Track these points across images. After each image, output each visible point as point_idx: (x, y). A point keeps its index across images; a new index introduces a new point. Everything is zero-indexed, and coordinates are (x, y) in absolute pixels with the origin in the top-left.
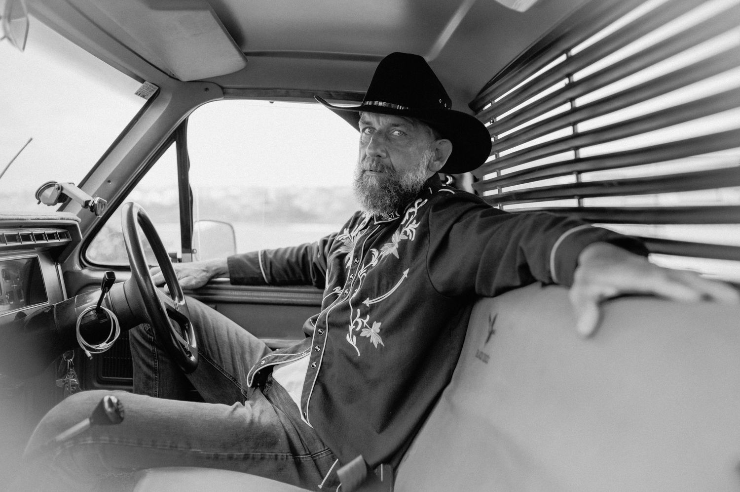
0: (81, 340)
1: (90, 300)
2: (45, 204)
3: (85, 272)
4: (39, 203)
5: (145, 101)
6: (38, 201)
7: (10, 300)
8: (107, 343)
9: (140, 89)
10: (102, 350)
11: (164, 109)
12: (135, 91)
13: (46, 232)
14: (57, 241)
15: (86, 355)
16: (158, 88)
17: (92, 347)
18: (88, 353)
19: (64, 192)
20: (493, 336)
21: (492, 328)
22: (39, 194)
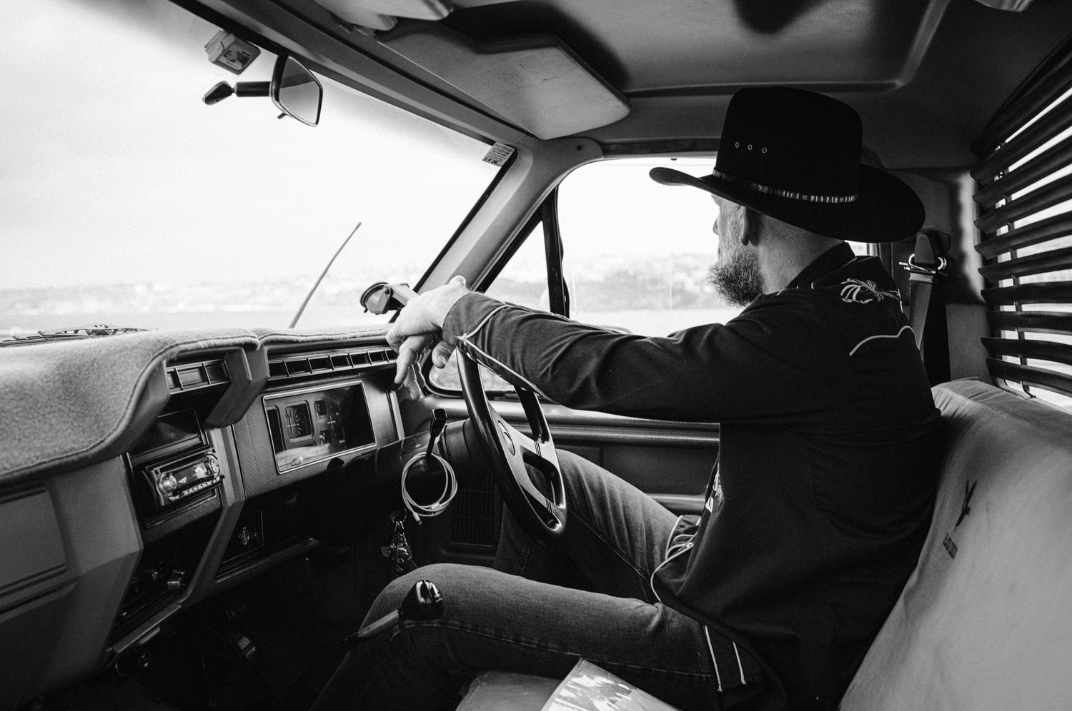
0: (407, 499)
1: (419, 445)
2: (373, 312)
3: (429, 400)
4: (366, 311)
5: (497, 169)
6: (365, 308)
7: (325, 442)
8: (441, 503)
9: (489, 153)
10: (434, 512)
11: (524, 177)
12: (484, 156)
13: (369, 352)
14: (385, 363)
15: (414, 519)
16: (514, 150)
17: (422, 508)
18: (416, 516)
19: (394, 296)
20: (966, 516)
21: (967, 505)
22: (364, 299)
